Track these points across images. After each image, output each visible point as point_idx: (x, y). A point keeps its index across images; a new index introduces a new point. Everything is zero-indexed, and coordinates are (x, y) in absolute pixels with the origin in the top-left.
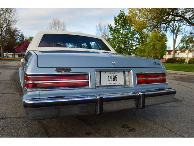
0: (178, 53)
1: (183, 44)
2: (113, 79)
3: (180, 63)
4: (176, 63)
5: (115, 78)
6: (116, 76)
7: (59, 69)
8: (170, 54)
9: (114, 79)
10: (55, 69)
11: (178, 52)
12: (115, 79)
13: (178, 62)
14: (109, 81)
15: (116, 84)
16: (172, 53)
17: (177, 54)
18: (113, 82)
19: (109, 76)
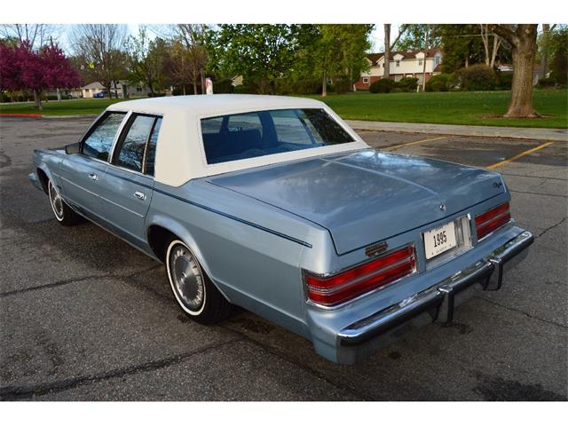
0: (398, 62)
1: (409, 34)
2: (440, 240)
3: (406, 91)
4: (395, 92)
6: (444, 233)
8: (375, 65)
9: (442, 238)
10: (364, 250)
11: (398, 57)
13: (400, 87)
14: (436, 246)
15: (445, 250)
16: (381, 62)
17: (395, 63)
18: (441, 246)
19: (434, 237)
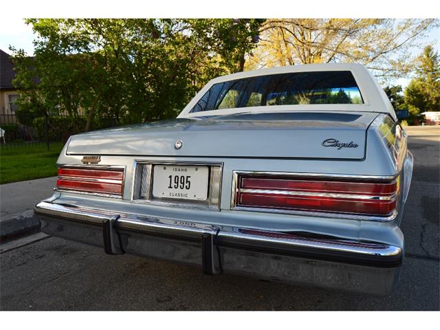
2: (180, 184)
5: (184, 182)
6: (187, 177)
7: (86, 159)
10: (83, 157)
12: (186, 184)
14: (170, 187)
15: (185, 198)
18: (179, 190)
19: (170, 177)
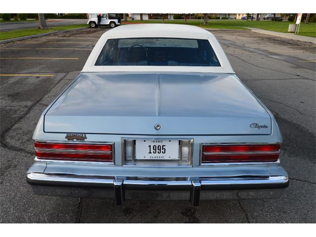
7: (70, 136)
9: (160, 150)
10: (65, 135)
12: (162, 151)
14: (150, 153)
15: (162, 159)
